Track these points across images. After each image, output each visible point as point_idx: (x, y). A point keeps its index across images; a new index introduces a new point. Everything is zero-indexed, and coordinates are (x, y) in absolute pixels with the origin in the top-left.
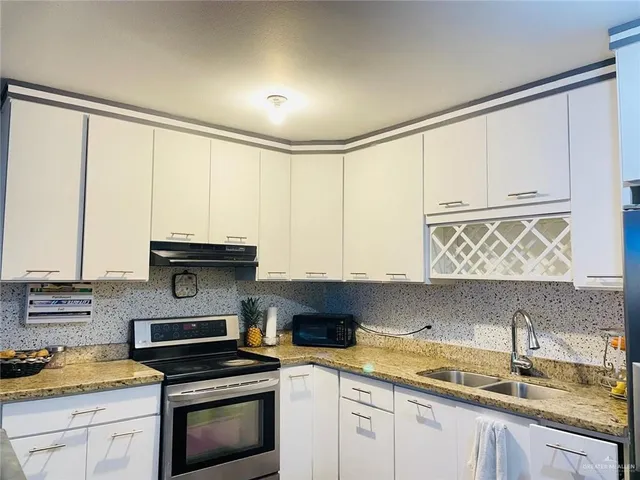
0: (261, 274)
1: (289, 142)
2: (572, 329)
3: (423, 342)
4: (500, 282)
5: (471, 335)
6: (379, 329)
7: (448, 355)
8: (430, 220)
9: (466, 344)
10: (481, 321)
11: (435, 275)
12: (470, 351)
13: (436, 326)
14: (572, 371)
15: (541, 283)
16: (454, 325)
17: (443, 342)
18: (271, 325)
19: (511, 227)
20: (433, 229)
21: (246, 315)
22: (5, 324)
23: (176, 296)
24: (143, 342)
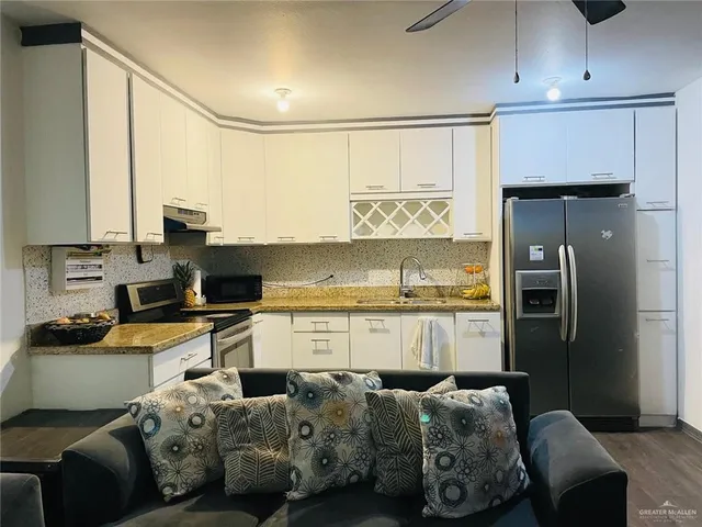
0: (211, 240)
1: (217, 115)
2: (433, 267)
3: (326, 288)
5: (366, 277)
6: (281, 283)
7: (349, 294)
8: (353, 198)
9: (362, 284)
10: (374, 267)
12: (366, 288)
13: (337, 275)
14: (434, 291)
16: (352, 273)
17: (344, 286)
18: (197, 287)
19: (413, 205)
20: (354, 204)
21: (182, 277)
22: (39, 291)
23: (140, 260)
24: (135, 303)
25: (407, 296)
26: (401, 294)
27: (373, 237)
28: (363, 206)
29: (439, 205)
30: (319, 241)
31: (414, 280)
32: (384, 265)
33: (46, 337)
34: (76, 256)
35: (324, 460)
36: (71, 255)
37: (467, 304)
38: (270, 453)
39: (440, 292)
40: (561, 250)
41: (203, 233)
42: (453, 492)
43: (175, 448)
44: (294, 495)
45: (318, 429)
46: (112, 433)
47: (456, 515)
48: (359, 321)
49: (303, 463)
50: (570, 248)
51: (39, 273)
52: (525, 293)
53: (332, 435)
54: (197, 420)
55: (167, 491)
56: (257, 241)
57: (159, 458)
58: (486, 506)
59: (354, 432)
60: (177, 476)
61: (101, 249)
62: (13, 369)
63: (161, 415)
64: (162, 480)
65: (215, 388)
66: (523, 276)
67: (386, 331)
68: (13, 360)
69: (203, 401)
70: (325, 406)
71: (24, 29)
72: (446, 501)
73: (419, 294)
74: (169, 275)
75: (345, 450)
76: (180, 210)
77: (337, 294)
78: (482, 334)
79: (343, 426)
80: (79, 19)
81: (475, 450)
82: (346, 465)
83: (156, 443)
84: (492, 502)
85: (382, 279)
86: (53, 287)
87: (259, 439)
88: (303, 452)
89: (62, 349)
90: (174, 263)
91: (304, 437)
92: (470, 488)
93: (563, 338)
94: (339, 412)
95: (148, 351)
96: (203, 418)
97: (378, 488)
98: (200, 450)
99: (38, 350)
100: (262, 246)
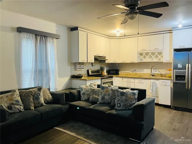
0: (107, 62)
1: (109, 36)
3: (134, 73)
4: (149, 62)
5: (143, 71)
6: (124, 71)
7: (139, 75)
8: (139, 52)
9: (142, 72)
10: (145, 68)
11: (139, 61)
12: (143, 73)
13: (136, 70)
14: (160, 75)
15: (156, 62)
16: (140, 70)
17: (138, 73)
18: (105, 71)
19: (153, 54)
20: (139, 54)
21: (102, 69)
22: (73, 70)
23: (92, 66)
24: (90, 73)
25: (153, 76)
26: (151, 75)
27: (143, 61)
28: (141, 54)
29: (160, 53)
30: (130, 62)
31: (155, 72)
32: (148, 68)
33: (74, 77)
34: (79, 64)
35: (103, 98)
36: (78, 64)
37: (167, 78)
38: (97, 96)
39: (162, 75)
40: (187, 65)
41: (105, 61)
42: (119, 105)
43: (84, 94)
44: (98, 103)
45: (103, 93)
46: (77, 91)
47: (118, 109)
48: (137, 80)
49: (100, 98)
50: (190, 65)
51: (73, 67)
52: (176, 76)
53: (105, 95)
54: (88, 90)
55: (82, 99)
56: (117, 62)
57: (82, 95)
58: (125, 109)
59: (109, 95)
60: (83, 97)
61: (83, 63)
62: (68, 81)
63: (83, 89)
64: (81, 98)
65: (92, 86)
66: (176, 71)
67: (143, 83)
68: (68, 80)
69: (90, 88)
70: (105, 90)
71: (71, 28)
72: (118, 106)
73: (156, 75)
74: (99, 69)
75: (107, 97)
76: (99, 56)
77: (136, 74)
78: (166, 85)
79: (107, 94)
80: (77, 26)
81: (123, 99)
82: (106, 100)
83: (82, 92)
84: (126, 108)
85: (147, 71)
86: (75, 69)
87: (96, 94)
88: (100, 97)
89: (75, 79)
90: (100, 66)
91: (101, 94)
92: (121, 105)
93: (187, 88)
94: (107, 91)
95: (86, 80)
96: (89, 90)
97: (111, 104)
98: (88, 95)
99: (72, 79)
100: (119, 63)
